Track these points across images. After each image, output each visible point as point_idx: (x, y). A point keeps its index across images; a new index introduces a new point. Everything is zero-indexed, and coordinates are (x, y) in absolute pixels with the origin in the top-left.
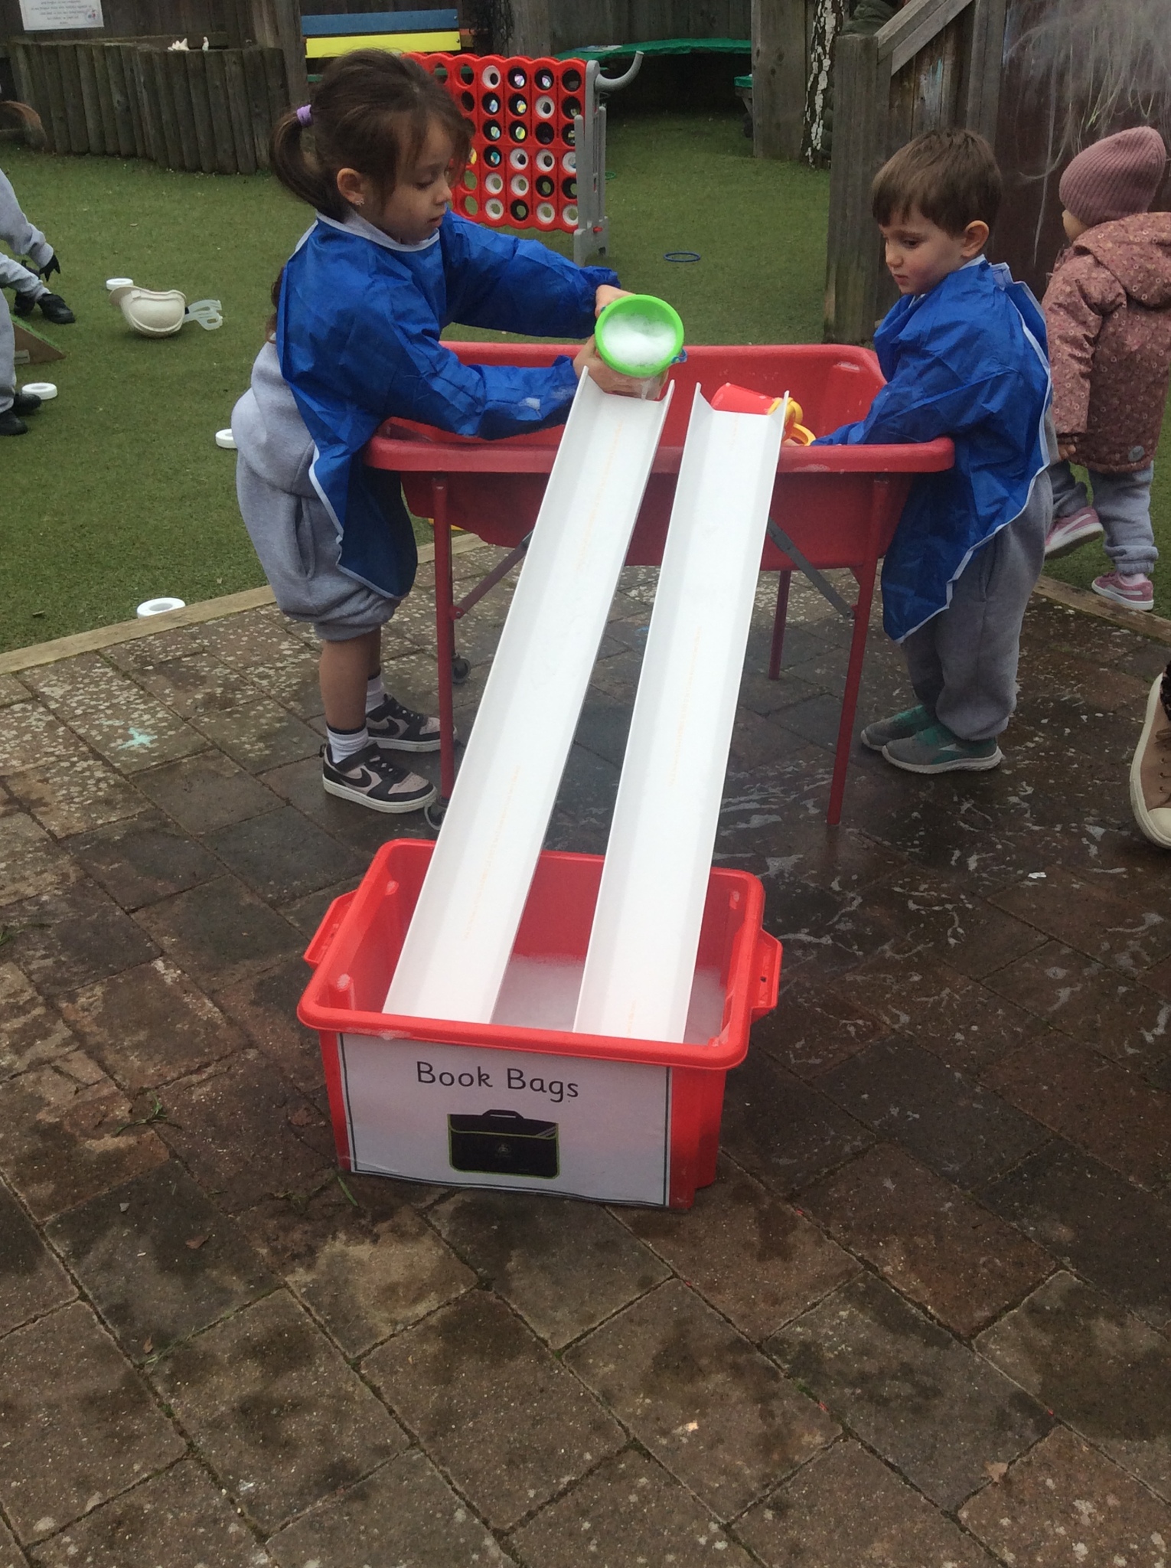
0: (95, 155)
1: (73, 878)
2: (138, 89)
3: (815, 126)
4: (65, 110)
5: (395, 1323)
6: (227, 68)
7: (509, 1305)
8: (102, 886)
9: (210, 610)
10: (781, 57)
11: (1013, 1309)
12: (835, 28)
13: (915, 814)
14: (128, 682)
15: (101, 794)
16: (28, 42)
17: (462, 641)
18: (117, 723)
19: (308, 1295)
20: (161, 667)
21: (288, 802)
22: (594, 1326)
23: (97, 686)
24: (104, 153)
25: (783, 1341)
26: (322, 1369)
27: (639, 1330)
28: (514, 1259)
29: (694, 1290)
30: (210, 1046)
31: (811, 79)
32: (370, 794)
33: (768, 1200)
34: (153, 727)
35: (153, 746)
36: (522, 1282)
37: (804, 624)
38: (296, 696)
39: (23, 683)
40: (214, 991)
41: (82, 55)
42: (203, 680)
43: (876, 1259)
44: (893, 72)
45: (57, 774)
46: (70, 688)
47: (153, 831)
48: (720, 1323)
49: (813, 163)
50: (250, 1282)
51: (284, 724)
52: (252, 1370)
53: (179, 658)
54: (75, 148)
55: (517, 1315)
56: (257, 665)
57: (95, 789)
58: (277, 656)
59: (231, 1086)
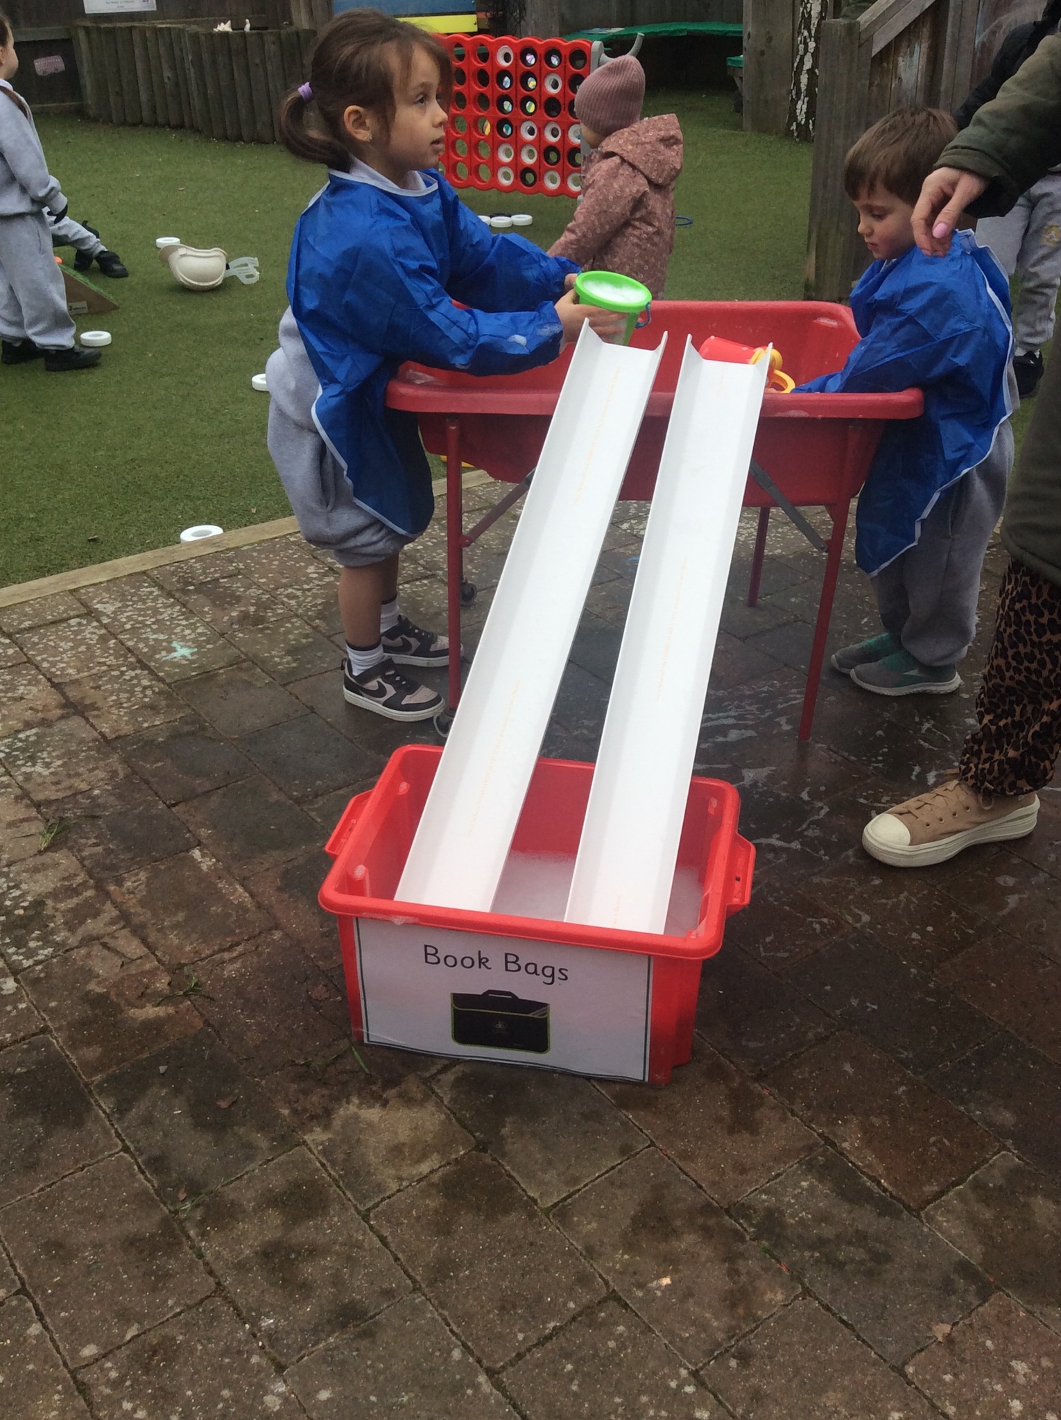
0: (146, 125)
1: (121, 775)
2: (186, 65)
3: (800, 103)
4: (121, 86)
5: (400, 1179)
6: (266, 47)
7: (503, 1166)
8: (147, 782)
9: (245, 536)
10: (770, 39)
11: (961, 1184)
12: (821, 13)
13: (880, 732)
14: (172, 600)
15: (147, 700)
16: (89, 24)
17: (469, 567)
18: (162, 637)
19: (324, 1152)
20: (201, 588)
21: (312, 710)
22: (578, 1187)
23: (145, 603)
24: (155, 124)
25: (749, 1207)
26: (336, 1219)
27: (619, 1192)
28: (508, 1125)
29: (669, 1158)
30: (240, 927)
31: (798, 60)
32: (385, 704)
33: (738, 1080)
34: (193, 641)
35: (194, 657)
36: (516, 1146)
37: (781, 556)
38: (321, 615)
39: (79, 600)
40: (244, 879)
41: (136, 37)
42: (238, 599)
43: (835, 1135)
44: (873, 54)
45: (109, 681)
46: (120, 605)
47: (193, 733)
48: (692, 1188)
49: (797, 136)
50: (274, 1139)
51: (311, 640)
52: (274, 1218)
53: (217, 579)
54: (129, 119)
55: (510, 1176)
56: (286, 586)
57: (141, 696)
58: (304, 579)
59: (258, 963)
